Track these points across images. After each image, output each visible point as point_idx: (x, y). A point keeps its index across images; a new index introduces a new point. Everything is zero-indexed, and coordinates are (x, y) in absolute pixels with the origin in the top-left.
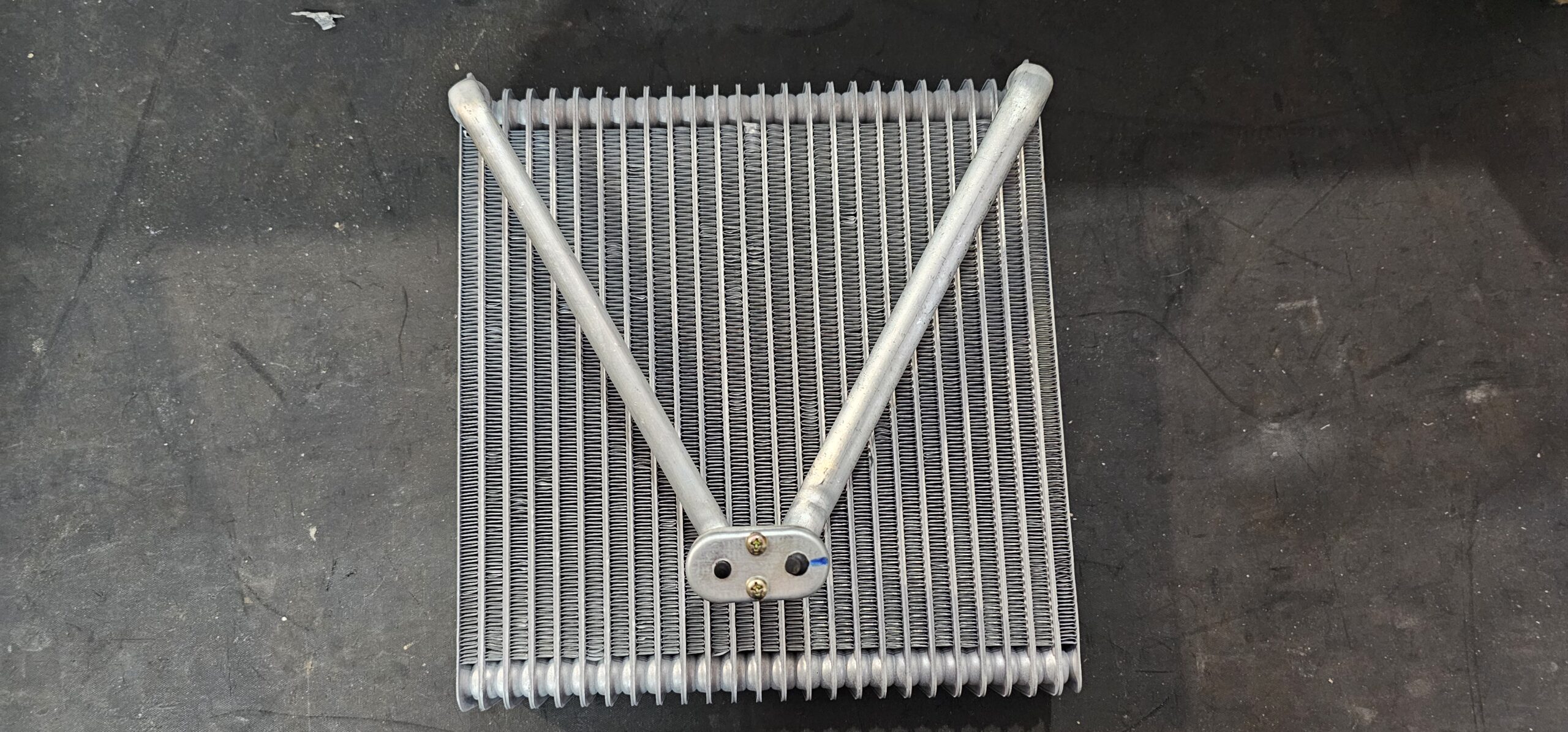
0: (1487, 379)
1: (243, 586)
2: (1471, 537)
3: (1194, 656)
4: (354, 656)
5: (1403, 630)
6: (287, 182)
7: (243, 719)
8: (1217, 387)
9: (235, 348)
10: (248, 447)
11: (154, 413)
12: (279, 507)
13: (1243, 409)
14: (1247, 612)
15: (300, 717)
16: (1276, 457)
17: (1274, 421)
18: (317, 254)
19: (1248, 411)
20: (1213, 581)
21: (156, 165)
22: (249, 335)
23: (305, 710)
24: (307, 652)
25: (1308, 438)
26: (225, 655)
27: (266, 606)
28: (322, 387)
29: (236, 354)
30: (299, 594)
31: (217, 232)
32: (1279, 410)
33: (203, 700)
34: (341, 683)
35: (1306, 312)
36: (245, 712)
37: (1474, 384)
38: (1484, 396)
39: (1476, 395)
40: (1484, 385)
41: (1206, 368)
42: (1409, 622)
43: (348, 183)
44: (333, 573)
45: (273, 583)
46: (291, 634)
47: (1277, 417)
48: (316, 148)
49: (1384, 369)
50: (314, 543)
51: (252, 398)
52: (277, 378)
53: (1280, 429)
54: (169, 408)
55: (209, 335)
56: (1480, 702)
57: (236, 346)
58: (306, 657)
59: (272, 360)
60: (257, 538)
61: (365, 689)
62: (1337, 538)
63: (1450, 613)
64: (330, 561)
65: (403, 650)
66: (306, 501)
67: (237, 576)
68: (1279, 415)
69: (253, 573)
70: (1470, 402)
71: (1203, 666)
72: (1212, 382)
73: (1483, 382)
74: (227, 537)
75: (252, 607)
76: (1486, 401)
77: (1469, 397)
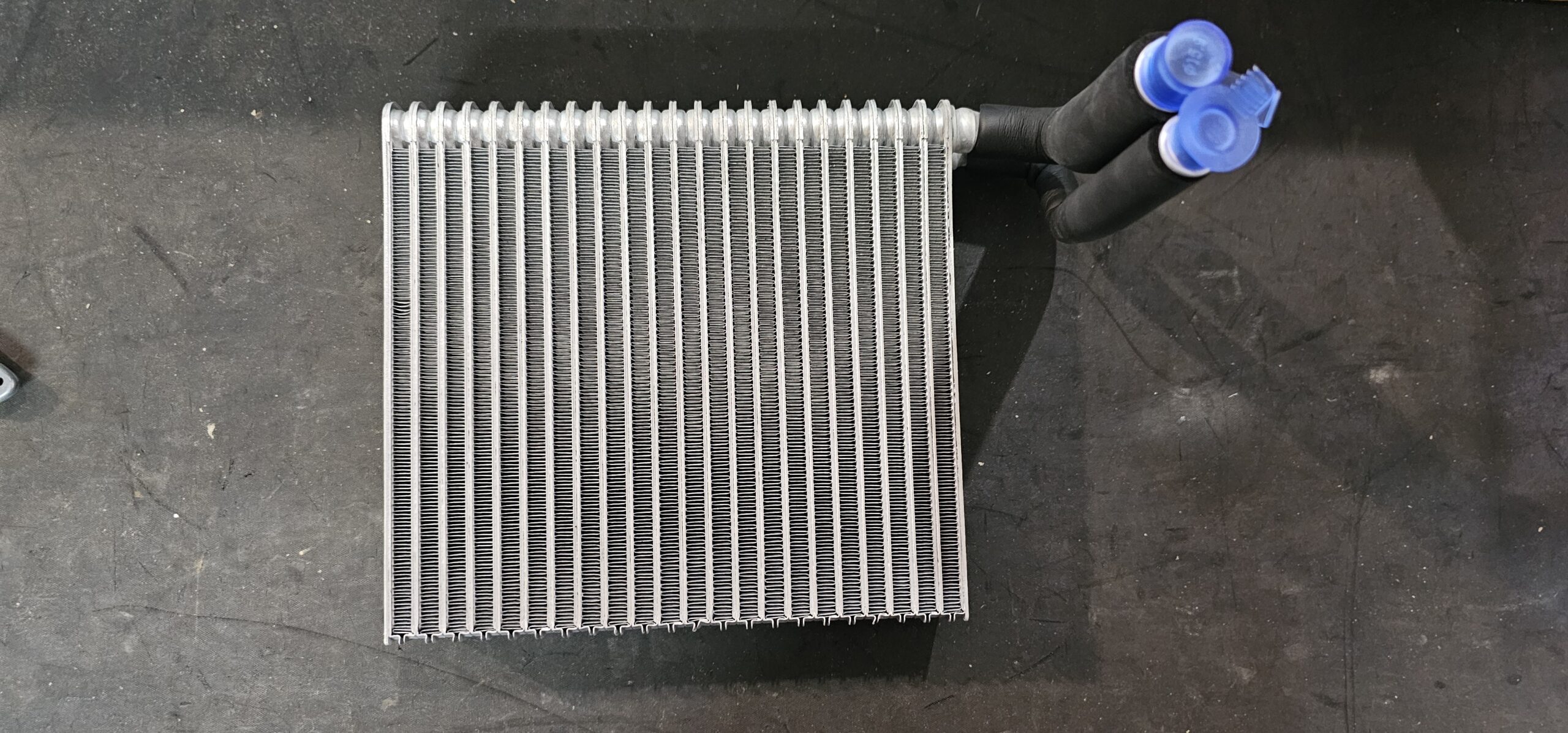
0: (1390, 360)
1: (134, 480)
2: (1360, 510)
3: (1087, 608)
4: (246, 557)
5: (1286, 597)
6: (203, 63)
7: (127, 615)
8: (1135, 350)
9: (138, 233)
10: (148, 337)
11: (46, 294)
12: (177, 401)
13: (1157, 372)
14: (1142, 569)
15: (189, 616)
16: (1184, 422)
17: (1185, 387)
18: (232, 141)
19: (1162, 374)
20: (1112, 538)
21: (62, 32)
22: (154, 220)
23: (193, 610)
24: (198, 550)
25: (1216, 405)
26: (111, 549)
27: (157, 501)
28: (228, 282)
29: (139, 239)
30: (193, 492)
31: (126, 110)
32: (1191, 376)
33: (86, 593)
34: (232, 585)
35: (1227, 282)
36: (130, 607)
37: (1378, 365)
38: (1387, 376)
39: (1379, 376)
40: (1389, 366)
41: (1125, 329)
42: (1294, 589)
43: (269, 69)
44: (230, 473)
45: (166, 479)
46: (182, 533)
47: (1188, 383)
48: (236, 29)
49: (1295, 344)
50: (211, 440)
51: (154, 286)
52: (181, 267)
53: (1190, 394)
54: (64, 290)
55: (111, 217)
56: (1352, 668)
57: (139, 231)
58: (198, 555)
59: (177, 249)
60: (151, 432)
61: (256, 592)
62: (1234, 504)
63: (1332, 582)
64: (228, 460)
65: (298, 555)
66: (205, 396)
67: (129, 469)
68: (1190, 380)
69: (146, 467)
70: (1373, 382)
71: (1095, 618)
72: (1130, 343)
73: (1387, 362)
74: (119, 428)
75: (143, 502)
76: (1388, 382)
77: (1372, 377)
